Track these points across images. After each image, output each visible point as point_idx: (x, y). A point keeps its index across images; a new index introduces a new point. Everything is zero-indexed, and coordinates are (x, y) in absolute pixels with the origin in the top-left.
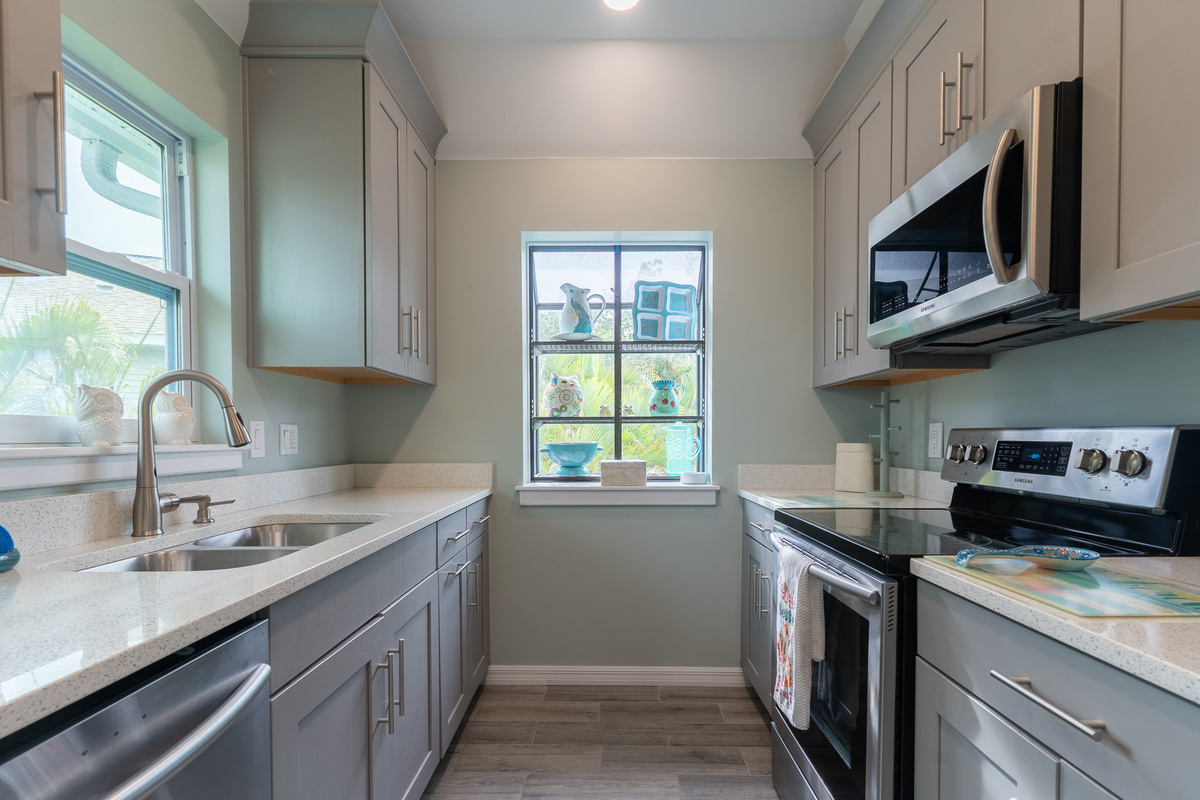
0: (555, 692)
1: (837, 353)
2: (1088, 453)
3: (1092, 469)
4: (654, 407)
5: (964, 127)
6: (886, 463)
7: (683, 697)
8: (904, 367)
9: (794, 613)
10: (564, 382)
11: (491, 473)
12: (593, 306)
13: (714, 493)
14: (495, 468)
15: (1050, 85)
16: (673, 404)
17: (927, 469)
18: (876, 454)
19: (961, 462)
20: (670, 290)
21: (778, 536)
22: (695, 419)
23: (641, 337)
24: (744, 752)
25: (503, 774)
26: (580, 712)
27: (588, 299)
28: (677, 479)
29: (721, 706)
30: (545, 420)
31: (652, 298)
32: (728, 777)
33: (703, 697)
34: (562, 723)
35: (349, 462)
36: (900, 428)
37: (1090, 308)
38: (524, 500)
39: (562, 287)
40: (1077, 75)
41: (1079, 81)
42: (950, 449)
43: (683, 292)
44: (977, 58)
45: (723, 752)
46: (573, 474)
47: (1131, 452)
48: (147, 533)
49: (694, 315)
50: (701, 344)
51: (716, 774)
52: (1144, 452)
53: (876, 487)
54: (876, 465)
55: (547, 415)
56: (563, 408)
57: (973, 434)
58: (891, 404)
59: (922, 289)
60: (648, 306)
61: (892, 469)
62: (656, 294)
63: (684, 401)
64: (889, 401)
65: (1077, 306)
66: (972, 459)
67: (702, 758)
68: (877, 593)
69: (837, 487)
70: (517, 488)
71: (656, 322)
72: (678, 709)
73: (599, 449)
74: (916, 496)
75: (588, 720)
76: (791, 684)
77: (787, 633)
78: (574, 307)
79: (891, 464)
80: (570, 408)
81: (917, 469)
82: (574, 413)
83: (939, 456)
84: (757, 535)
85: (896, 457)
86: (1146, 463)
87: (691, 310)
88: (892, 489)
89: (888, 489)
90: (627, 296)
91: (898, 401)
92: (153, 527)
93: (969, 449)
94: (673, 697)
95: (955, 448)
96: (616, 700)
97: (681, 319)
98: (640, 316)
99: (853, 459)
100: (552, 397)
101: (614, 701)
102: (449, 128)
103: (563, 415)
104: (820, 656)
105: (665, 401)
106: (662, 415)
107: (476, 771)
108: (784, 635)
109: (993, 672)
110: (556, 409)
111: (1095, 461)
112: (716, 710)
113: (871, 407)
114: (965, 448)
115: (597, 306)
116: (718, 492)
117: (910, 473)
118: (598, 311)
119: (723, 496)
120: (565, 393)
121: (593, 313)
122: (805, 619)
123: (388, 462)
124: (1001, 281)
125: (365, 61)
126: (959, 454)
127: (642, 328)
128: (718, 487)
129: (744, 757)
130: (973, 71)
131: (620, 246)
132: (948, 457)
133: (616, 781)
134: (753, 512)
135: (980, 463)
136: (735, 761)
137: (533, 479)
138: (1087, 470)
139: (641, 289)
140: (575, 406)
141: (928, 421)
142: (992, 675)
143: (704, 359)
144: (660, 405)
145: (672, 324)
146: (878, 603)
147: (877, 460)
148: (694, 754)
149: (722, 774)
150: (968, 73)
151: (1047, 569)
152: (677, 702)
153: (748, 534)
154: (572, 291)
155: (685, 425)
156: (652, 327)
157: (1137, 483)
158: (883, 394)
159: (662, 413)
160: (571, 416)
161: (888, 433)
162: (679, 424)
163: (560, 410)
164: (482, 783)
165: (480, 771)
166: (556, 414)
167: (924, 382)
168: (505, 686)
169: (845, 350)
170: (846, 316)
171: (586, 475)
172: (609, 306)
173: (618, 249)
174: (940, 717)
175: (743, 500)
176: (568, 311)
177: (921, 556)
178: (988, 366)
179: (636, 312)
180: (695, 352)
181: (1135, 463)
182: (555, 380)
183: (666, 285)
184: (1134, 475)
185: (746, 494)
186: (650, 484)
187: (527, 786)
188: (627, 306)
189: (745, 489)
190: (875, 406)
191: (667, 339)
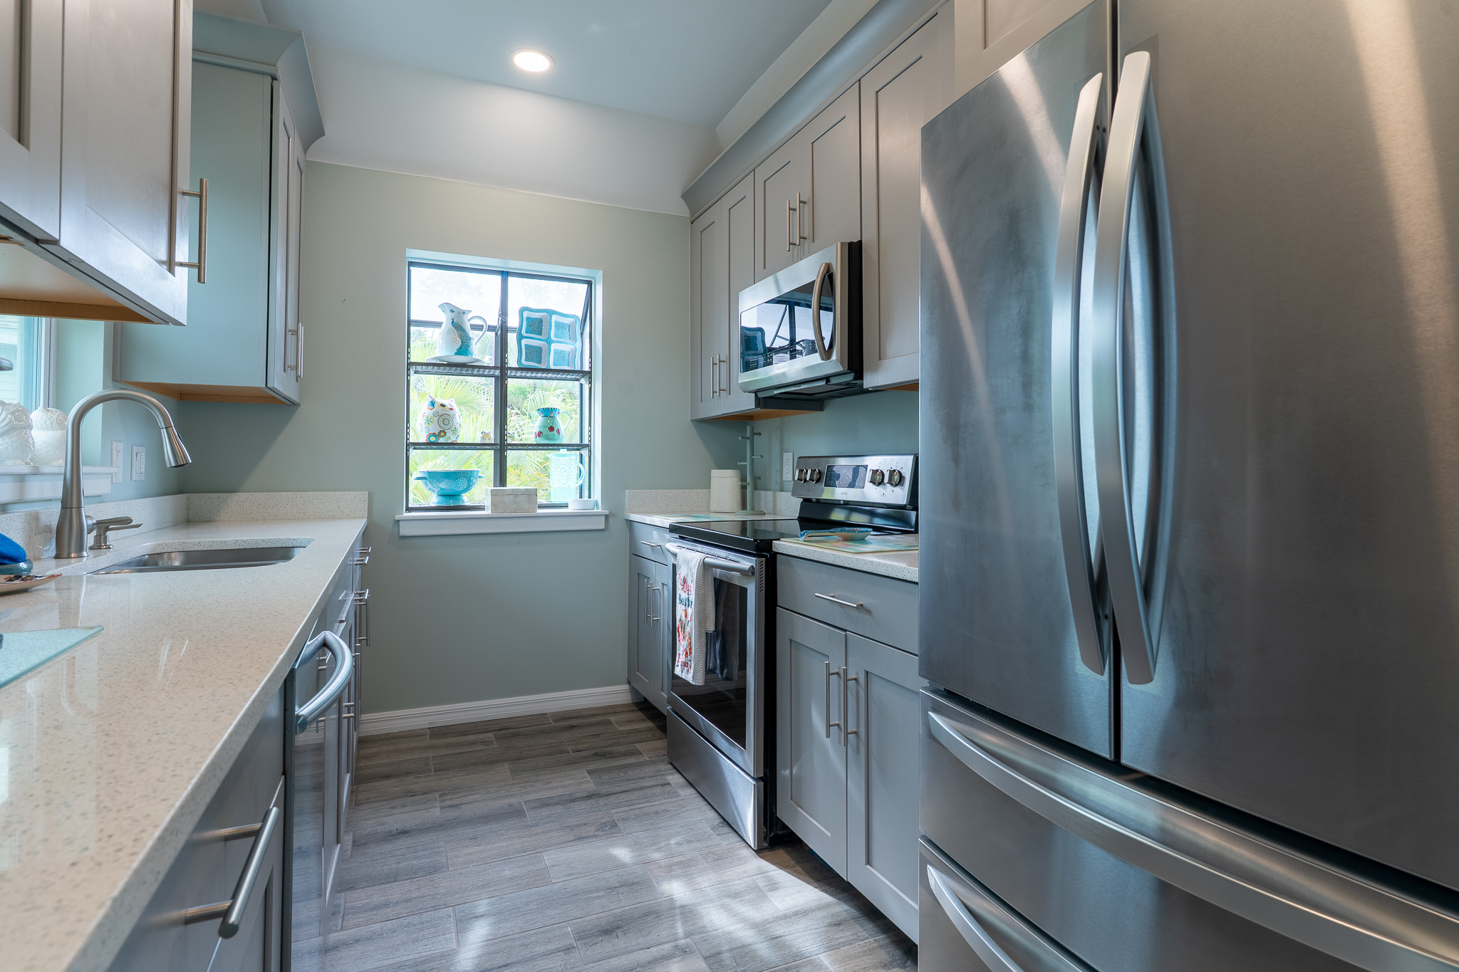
0: (438, 732)
1: (713, 392)
2: (875, 472)
3: (877, 482)
4: (540, 434)
5: (801, 243)
6: (752, 485)
7: (574, 718)
8: (765, 408)
9: (692, 598)
10: (443, 405)
11: (367, 503)
12: (474, 327)
13: (604, 518)
14: (370, 496)
15: (845, 243)
16: (558, 431)
17: (782, 490)
18: (743, 479)
19: (804, 482)
20: (554, 318)
21: (673, 545)
22: (579, 447)
23: (525, 363)
24: (639, 746)
25: (413, 798)
26: (474, 743)
27: (469, 320)
28: (566, 506)
29: (613, 719)
30: (417, 446)
31: (536, 325)
32: (630, 764)
33: (594, 715)
34: (458, 754)
35: (180, 491)
36: (762, 456)
37: (870, 381)
38: (405, 530)
39: (441, 306)
40: (859, 239)
41: (860, 242)
42: (797, 472)
43: (567, 321)
44: (809, 199)
45: (622, 749)
46: (451, 503)
47: (894, 471)
48: (73, 555)
49: (578, 344)
50: (588, 375)
51: (619, 764)
52: (900, 470)
53: (744, 507)
54: (744, 488)
55: (423, 440)
56: (442, 433)
57: (813, 460)
58: (755, 436)
59: (776, 336)
60: (532, 332)
61: (756, 491)
62: (540, 321)
63: (568, 429)
64: (753, 434)
65: (862, 379)
66: (811, 479)
67: (604, 756)
68: (752, 566)
69: (712, 509)
70: (397, 517)
71: (540, 349)
72: (574, 727)
73: (480, 477)
74: (775, 514)
75: (485, 748)
76: (691, 653)
77: (686, 616)
78: (455, 328)
79: (755, 488)
80: (449, 433)
81: (775, 491)
82: (452, 439)
83: (791, 479)
84: (647, 552)
85: (758, 481)
86: (901, 478)
87: (575, 340)
88: (756, 509)
89: (753, 509)
90: (513, 321)
91: (760, 434)
92: (80, 549)
93: (809, 472)
94: (564, 719)
95: (801, 471)
96: (508, 729)
97: (566, 348)
98: (524, 342)
99: (725, 483)
100: (429, 421)
101: (507, 730)
102: (328, 130)
103: (442, 440)
104: (711, 628)
105: (551, 429)
106: (547, 442)
107: (382, 801)
108: (683, 618)
109: (816, 594)
110: (434, 434)
111: (878, 477)
112: (610, 722)
113: (740, 438)
114: (807, 471)
115: (479, 328)
116: (607, 517)
117: (770, 493)
118: (480, 333)
119: (611, 520)
120: (443, 416)
121: (473, 334)
122: (701, 599)
123: (233, 490)
124: (823, 359)
125: (274, 78)
126: (803, 476)
127: (526, 353)
128: (607, 512)
129: (640, 750)
130: (806, 206)
131: (508, 272)
132: (796, 479)
133: (529, 784)
134: (641, 532)
135: (817, 482)
136: (636, 753)
137: (408, 509)
138: (874, 483)
139: (526, 314)
140: (455, 431)
141: (782, 451)
142: (816, 596)
143: (590, 389)
144: (546, 431)
145: (556, 352)
146: (753, 574)
147: (744, 483)
148: (596, 754)
149: (624, 763)
150: (803, 207)
151: (847, 539)
152: (570, 722)
153: (635, 555)
154: (452, 311)
155: (569, 452)
156: (535, 353)
157: (897, 489)
158: (748, 427)
159: (548, 441)
160: (450, 441)
161: (752, 461)
162: (563, 451)
163: (438, 435)
164: (394, 808)
165: (387, 800)
166: (433, 439)
167: (779, 418)
168: (380, 735)
169: (720, 390)
170: (720, 361)
171: (467, 504)
172: (491, 328)
173: (505, 274)
174: (791, 640)
175: (630, 523)
176: (448, 332)
177: (779, 540)
178: (821, 409)
179: (520, 338)
180: (578, 380)
181: (896, 477)
182: (433, 403)
183: (551, 312)
184: (896, 485)
185: (634, 517)
186: (540, 511)
187: (443, 801)
188: (513, 330)
189: (633, 513)
190: (742, 437)
191: (552, 367)
